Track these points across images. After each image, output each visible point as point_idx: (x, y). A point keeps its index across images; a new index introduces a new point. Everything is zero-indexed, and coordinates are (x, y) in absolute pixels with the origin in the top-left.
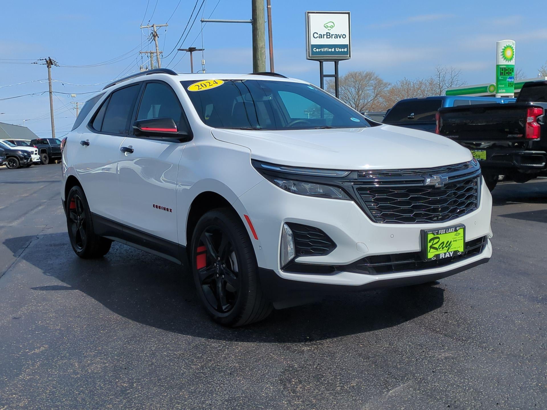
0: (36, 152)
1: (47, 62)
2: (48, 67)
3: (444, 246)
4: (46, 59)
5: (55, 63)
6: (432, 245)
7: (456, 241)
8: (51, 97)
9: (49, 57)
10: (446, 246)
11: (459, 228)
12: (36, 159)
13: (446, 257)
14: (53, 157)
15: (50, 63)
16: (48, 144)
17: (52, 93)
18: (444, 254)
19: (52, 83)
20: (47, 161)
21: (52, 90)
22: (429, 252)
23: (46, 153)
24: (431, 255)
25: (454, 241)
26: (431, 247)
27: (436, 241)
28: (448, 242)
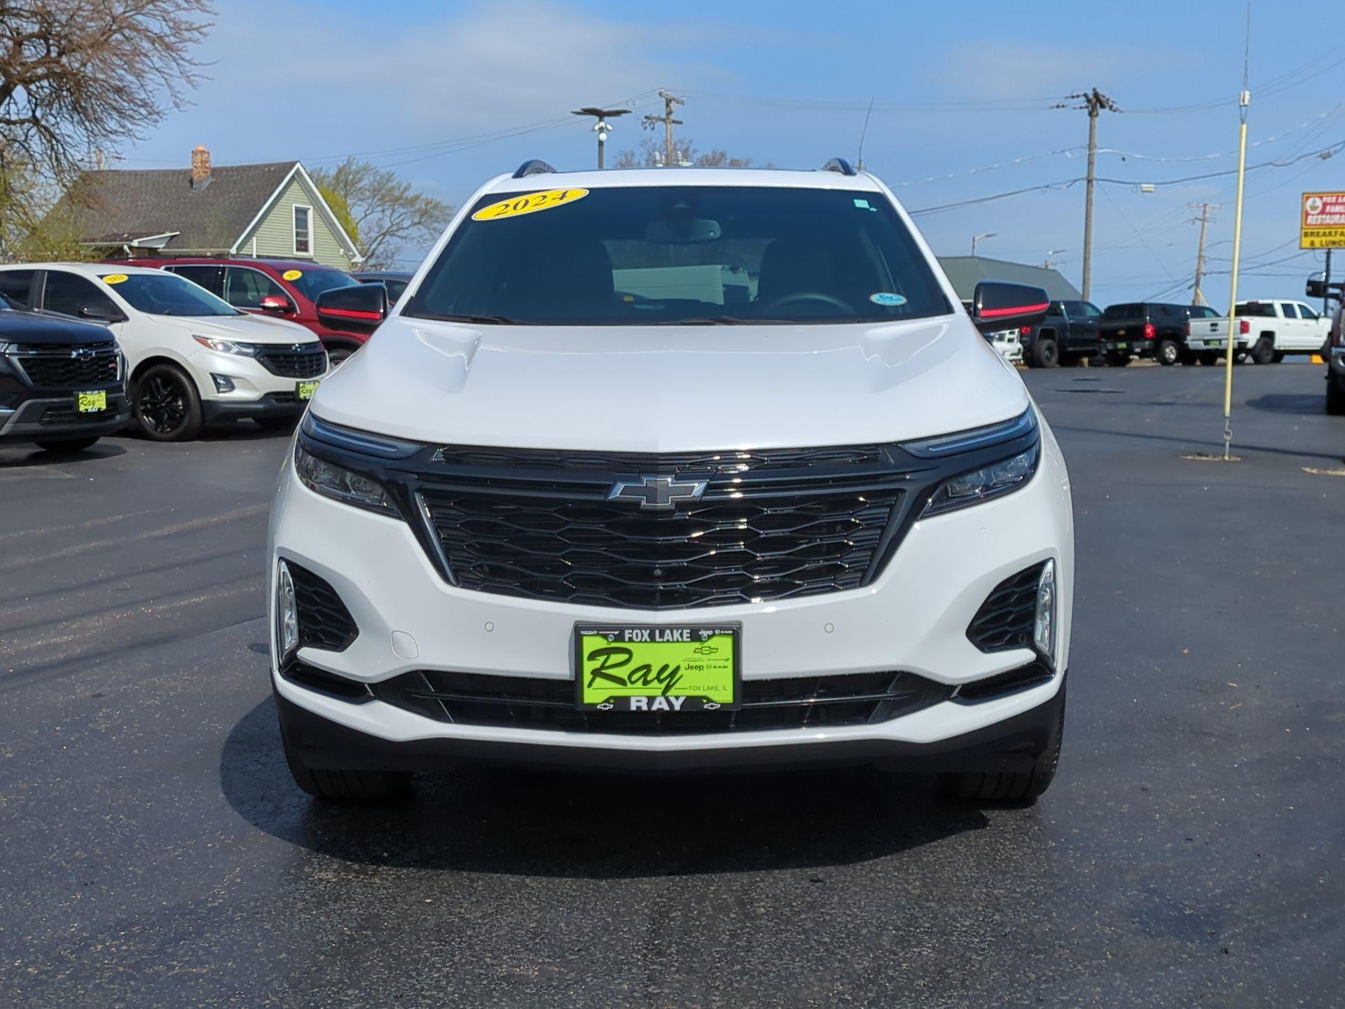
0: (1011, 336)
1: (1089, 101)
2: (1090, 114)
3: (649, 678)
4: (1085, 95)
5: (1110, 103)
6: (603, 667)
7: (700, 668)
8: (1089, 193)
9: (1094, 90)
10: (658, 678)
11: (711, 633)
12: (1010, 353)
13: (654, 708)
14: (1070, 349)
15: (1096, 102)
16: (1061, 315)
17: (1094, 182)
18: (645, 700)
19: (1095, 156)
20: (1054, 359)
21: (1095, 175)
22: (590, 685)
23: (1054, 340)
24: (596, 694)
25: (690, 667)
26: (596, 673)
27: (616, 658)
28: (665, 667)
